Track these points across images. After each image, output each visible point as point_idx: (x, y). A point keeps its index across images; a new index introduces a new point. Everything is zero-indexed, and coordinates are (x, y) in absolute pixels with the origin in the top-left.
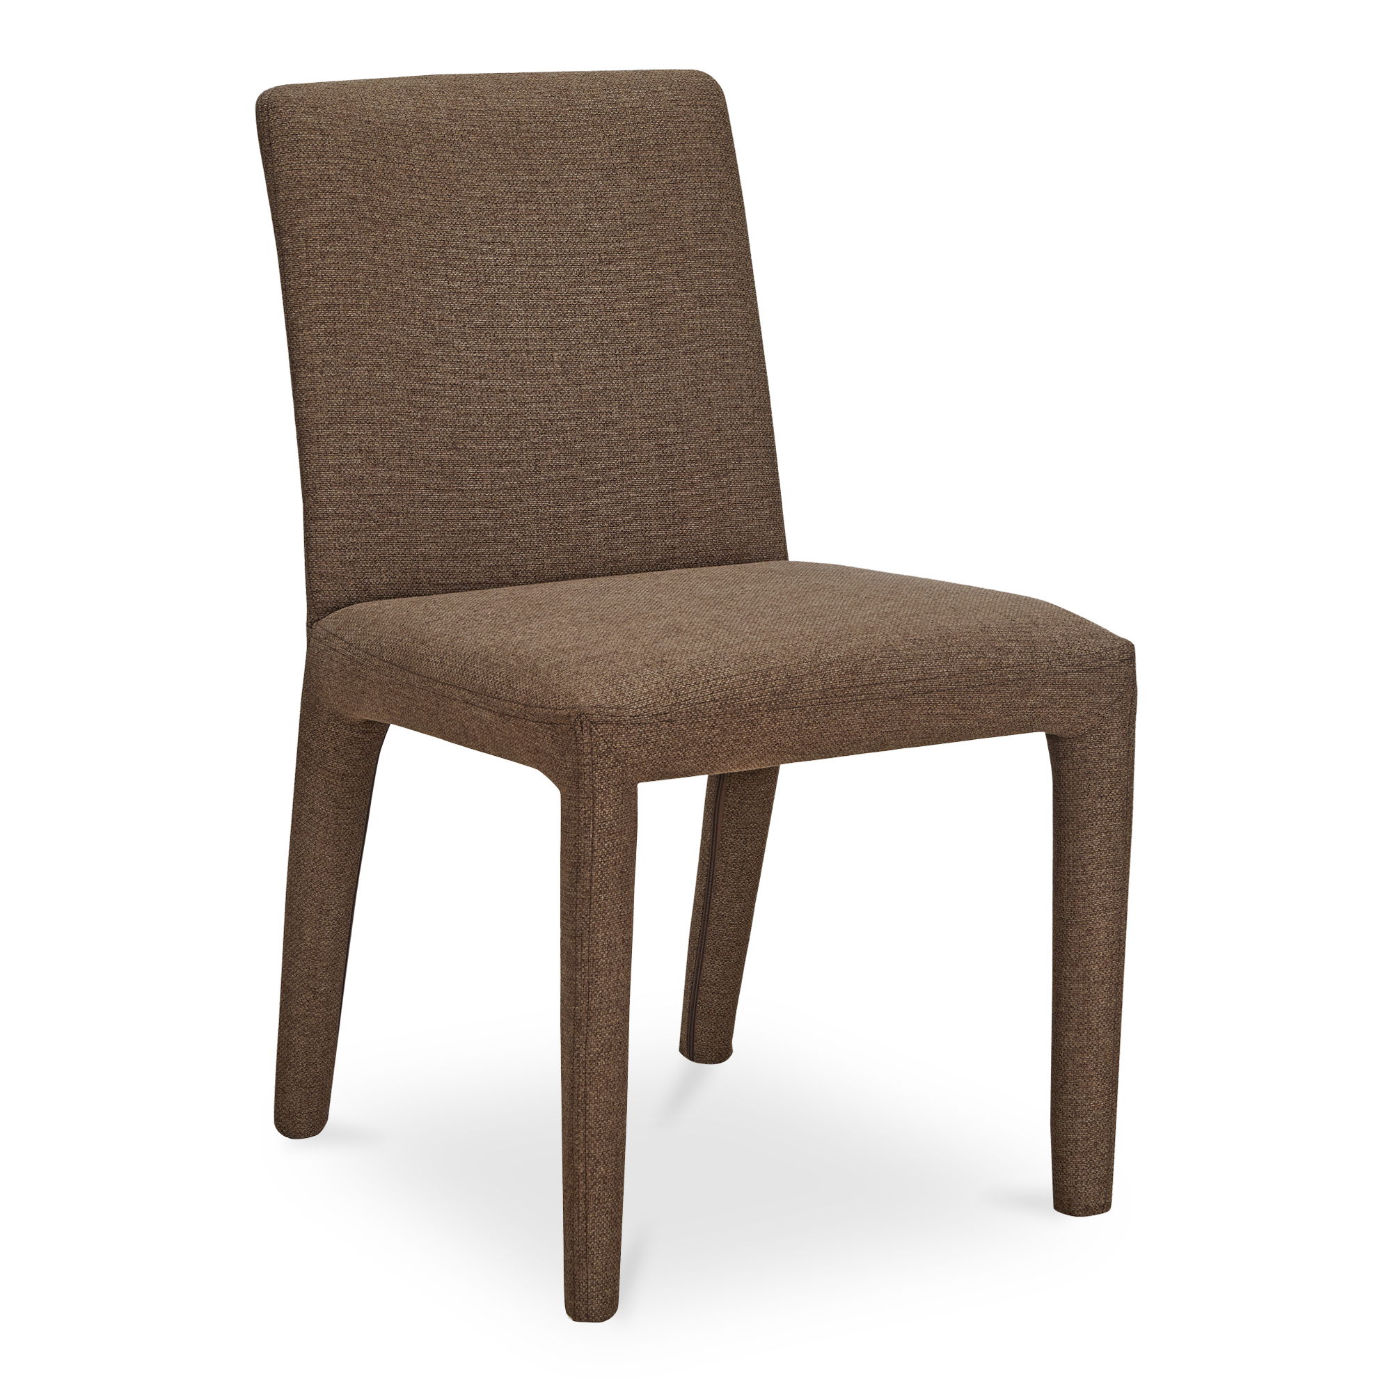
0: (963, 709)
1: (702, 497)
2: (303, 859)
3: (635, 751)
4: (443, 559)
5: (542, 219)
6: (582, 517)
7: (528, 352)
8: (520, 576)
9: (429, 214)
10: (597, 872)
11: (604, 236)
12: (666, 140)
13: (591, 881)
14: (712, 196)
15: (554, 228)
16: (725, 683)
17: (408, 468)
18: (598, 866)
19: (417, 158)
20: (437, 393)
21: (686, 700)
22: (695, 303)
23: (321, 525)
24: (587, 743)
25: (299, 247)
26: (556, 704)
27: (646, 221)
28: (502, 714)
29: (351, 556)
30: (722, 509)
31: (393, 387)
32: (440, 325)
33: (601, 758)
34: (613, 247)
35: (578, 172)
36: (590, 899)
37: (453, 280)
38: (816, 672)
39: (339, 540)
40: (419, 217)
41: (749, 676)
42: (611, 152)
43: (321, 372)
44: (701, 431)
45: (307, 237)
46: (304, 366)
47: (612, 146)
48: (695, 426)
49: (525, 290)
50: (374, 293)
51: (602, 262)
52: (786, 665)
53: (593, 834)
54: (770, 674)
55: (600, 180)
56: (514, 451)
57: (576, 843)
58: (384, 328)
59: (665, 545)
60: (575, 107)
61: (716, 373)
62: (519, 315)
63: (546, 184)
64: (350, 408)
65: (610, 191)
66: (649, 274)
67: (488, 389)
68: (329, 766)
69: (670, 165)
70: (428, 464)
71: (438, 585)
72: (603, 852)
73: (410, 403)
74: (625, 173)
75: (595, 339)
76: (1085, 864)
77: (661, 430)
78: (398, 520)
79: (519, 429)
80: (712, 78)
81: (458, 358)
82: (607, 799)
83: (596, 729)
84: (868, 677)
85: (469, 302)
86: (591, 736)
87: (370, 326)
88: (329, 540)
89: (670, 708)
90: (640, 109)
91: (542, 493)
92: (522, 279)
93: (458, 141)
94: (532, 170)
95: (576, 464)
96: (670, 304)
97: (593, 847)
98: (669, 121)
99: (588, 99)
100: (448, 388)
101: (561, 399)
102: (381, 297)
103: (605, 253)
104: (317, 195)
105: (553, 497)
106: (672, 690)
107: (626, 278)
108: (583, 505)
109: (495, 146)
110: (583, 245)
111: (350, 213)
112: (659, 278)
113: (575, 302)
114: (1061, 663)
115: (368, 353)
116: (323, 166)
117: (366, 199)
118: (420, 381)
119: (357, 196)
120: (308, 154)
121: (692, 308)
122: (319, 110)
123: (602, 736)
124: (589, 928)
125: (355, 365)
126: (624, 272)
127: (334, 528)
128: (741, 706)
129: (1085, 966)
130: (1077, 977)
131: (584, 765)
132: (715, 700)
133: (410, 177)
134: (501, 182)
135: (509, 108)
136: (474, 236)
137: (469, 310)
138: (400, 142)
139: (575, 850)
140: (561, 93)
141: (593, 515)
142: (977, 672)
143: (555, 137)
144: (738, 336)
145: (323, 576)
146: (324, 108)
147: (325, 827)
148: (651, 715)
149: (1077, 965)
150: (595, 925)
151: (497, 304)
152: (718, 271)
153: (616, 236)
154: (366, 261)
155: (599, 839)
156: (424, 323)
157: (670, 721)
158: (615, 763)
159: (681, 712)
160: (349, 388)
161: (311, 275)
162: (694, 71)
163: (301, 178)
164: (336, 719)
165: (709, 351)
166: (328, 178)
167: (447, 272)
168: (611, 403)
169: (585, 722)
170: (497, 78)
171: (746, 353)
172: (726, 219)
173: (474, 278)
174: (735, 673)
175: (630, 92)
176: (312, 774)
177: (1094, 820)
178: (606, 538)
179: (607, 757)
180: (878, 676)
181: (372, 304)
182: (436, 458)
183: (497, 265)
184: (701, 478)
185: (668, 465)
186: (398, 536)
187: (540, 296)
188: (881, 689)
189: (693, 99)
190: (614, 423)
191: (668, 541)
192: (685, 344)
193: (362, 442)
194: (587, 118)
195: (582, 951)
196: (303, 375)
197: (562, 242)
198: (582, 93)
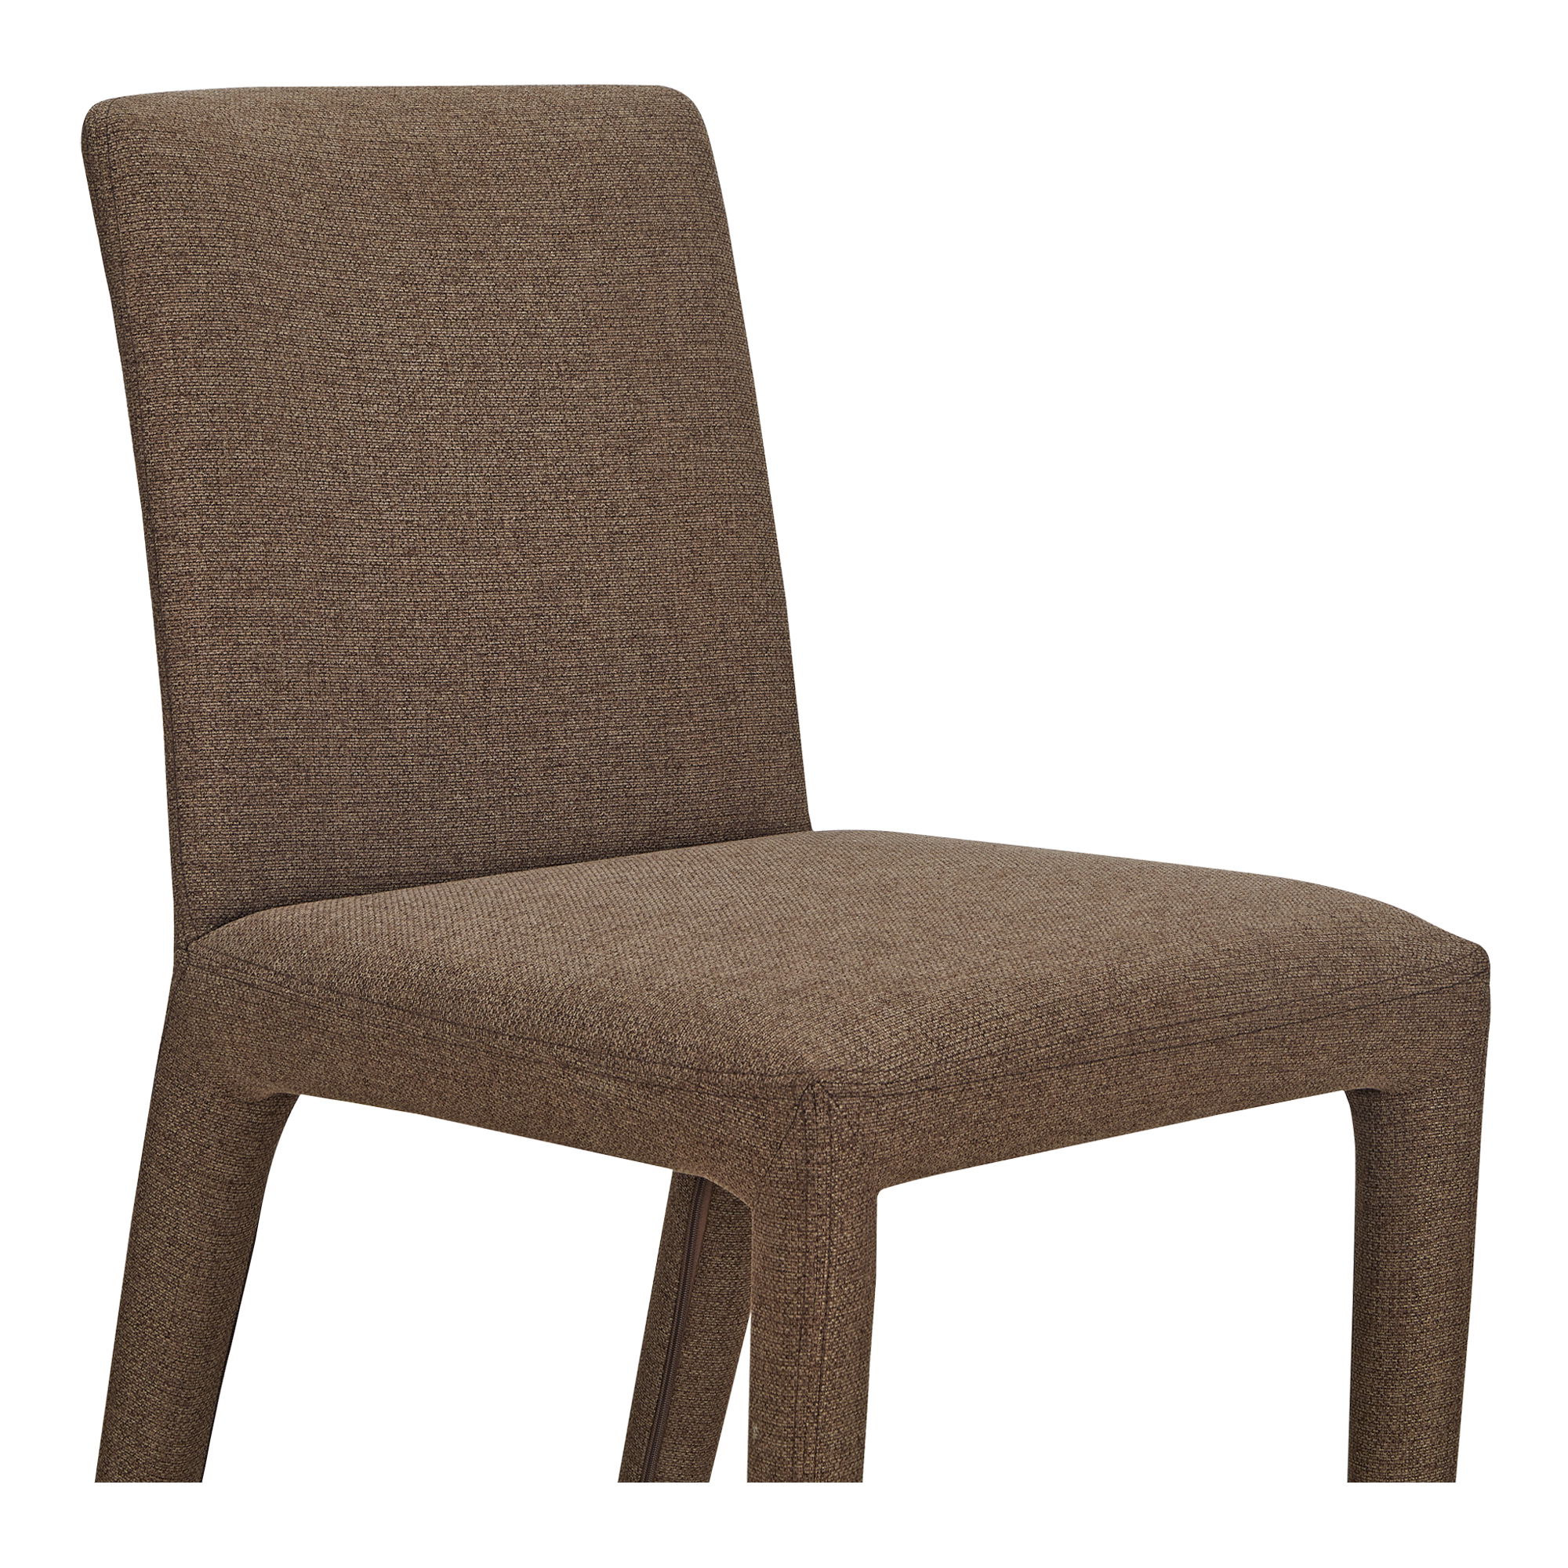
0: (1292, 1056)
1: (703, 733)
2: (150, 1319)
3: (885, 1138)
4: (365, 836)
5: (479, 310)
6: (546, 768)
7: (470, 514)
8: (465, 862)
9: (331, 299)
10: (833, 1333)
11: (561, 336)
12: (637, 190)
13: (823, 1348)
14: (703, 276)
15: (495, 323)
16: (1002, 1027)
17: (320, 696)
18: (834, 1323)
19: (310, 213)
20: (354, 578)
21: (954, 1055)
22: (688, 438)
23: (202, 787)
24: (824, 1128)
25: (163, 349)
26: (765, 1067)
27: (618, 312)
28: (646, 1085)
29: (244, 836)
30: (730, 752)
31: (297, 570)
32: (355, 473)
33: (844, 1151)
34: (575, 352)
35: (521, 239)
36: (821, 1376)
37: (368, 403)
38: (1118, 1005)
39: (229, 811)
40: (319, 305)
41: (1032, 1014)
42: (563, 207)
43: (200, 547)
44: (700, 633)
45: (174, 333)
46: (174, 537)
47: (564, 198)
48: (693, 626)
49: (462, 419)
50: (268, 421)
51: (562, 375)
52: (1077, 996)
53: (829, 1272)
54: (1059, 1010)
55: (552, 250)
56: (455, 668)
57: (799, 1289)
58: (283, 477)
59: (655, 809)
60: (509, 139)
61: (718, 545)
62: (456, 457)
63: (480, 255)
64: (242, 603)
65: (566, 267)
66: (625, 395)
67: (419, 571)
68: (209, 1169)
69: (645, 228)
70: (345, 690)
71: (357, 877)
72: (842, 1301)
73: (320, 593)
74: (585, 240)
75: (557, 493)
76: (1417, 1287)
77: (648, 632)
78: (308, 778)
79: (461, 632)
80: (686, 98)
81: (380, 524)
82: (850, 1217)
83: (838, 1106)
84: (1184, 1011)
85: (390, 435)
86: (830, 1117)
87: (265, 474)
88: (214, 811)
89: (934, 1069)
90: (599, 143)
91: (494, 731)
92: (458, 401)
93: (359, 187)
94: (461, 235)
95: (537, 687)
96: (655, 439)
97: (828, 1293)
98: (640, 162)
99: (525, 127)
100: (368, 571)
101: (515, 586)
102: (277, 428)
103: (565, 361)
104: (186, 268)
105: (508, 737)
106: (932, 1041)
107: (595, 400)
108: (547, 749)
109: (407, 197)
110: (536, 349)
111: (232, 297)
112: (639, 401)
113: (528, 436)
114: (1408, 980)
115: (263, 517)
116: (192, 223)
117: (251, 276)
118: (331, 558)
119: (239, 271)
120: (171, 206)
121: (683, 447)
122: (179, 136)
123: (845, 1117)
124: (817, 1422)
125: (247, 535)
126: (592, 391)
127: (222, 792)
128: (1026, 1062)
129: (1413, 1442)
130: (1401, 1459)
131: (818, 1163)
132: (991, 1054)
133: (303, 242)
134: (420, 252)
135: (420, 139)
136: (392, 335)
137: (390, 449)
138: (285, 188)
139: (798, 1299)
140: (486, 118)
141: (560, 765)
142: (1313, 998)
143: (487, 185)
144: (744, 489)
145: (206, 868)
146: (184, 133)
147: (194, 1267)
148: (909, 1080)
149: (1401, 1441)
150: (825, 1417)
151: (427, 440)
152: (716, 389)
153: (577, 336)
154: (256, 372)
155: (838, 1281)
156: (333, 468)
157: (935, 1089)
158: (861, 1159)
159: (949, 1075)
160: (239, 571)
161: (182, 394)
162: (662, 88)
163: (163, 242)
164: (228, 1095)
165: (707, 511)
166: (200, 242)
167: (359, 390)
168: (581, 592)
169: (821, 1095)
170: (392, 94)
171: (755, 515)
172: (722, 311)
173: (396, 400)
174: (1012, 1010)
175: (581, 118)
176: (177, 1183)
177: (1433, 1219)
178: (577, 800)
179: (852, 1148)
180: (1196, 1008)
181: (264, 441)
182: (354, 680)
183: (423, 379)
184: (702, 706)
185: (658, 687)
186: (308, 803)
187: (483, 428)
188: (1200, 1029)
189: (668, 130)
190: (586, 622)
191: (658, 803)
192: (676, 500)
193: (258, 655)
194: (526, 155)
195: (804, 1461)
196: (172, 551)
197: (506, 345)
198: (514, 118)
